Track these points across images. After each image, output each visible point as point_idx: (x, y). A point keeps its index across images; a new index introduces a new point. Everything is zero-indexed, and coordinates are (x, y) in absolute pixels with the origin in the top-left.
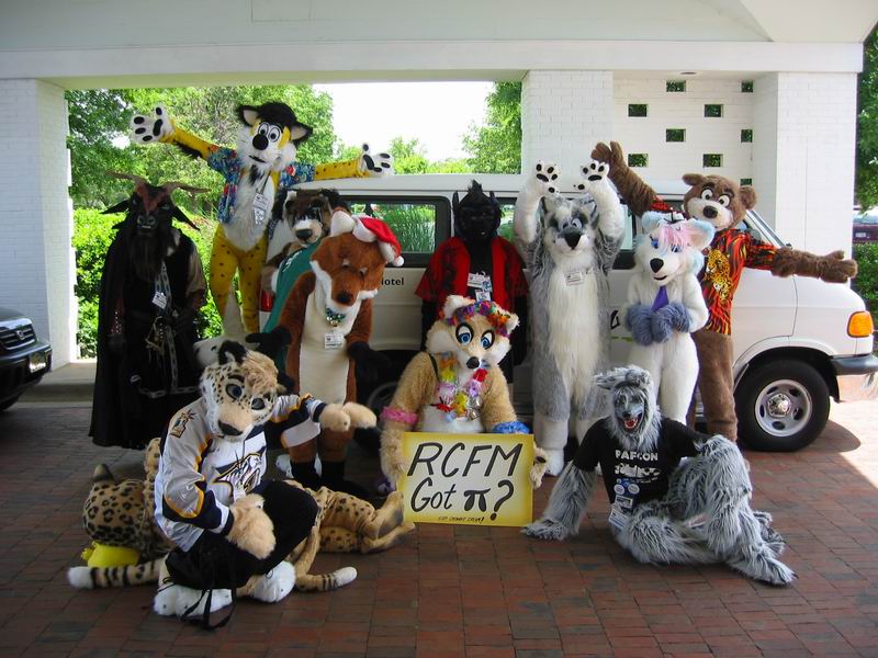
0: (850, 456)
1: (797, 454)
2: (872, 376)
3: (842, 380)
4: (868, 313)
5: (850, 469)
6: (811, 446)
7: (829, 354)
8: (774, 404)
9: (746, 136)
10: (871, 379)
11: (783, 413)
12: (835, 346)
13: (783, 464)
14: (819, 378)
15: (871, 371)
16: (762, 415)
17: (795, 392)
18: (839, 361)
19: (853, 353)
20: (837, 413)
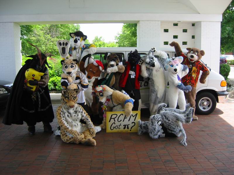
0: (221, 116)
1: (209, 115)
3: (219, 97)
4: (225, 81)
5: (221, 119)
6: (212, 113)
7: (216, 91)
8: (203, 103)
9: (193, 37)
10: (226, 97)
11: (205, 105)
12: (217, 89)
13: (206, 118)
14: (214, 97)
15: (226, 95)
16: (200, 106)
17: (208, 100)
18: (219, 93)
19: (222, 90)
20: (218, 106)
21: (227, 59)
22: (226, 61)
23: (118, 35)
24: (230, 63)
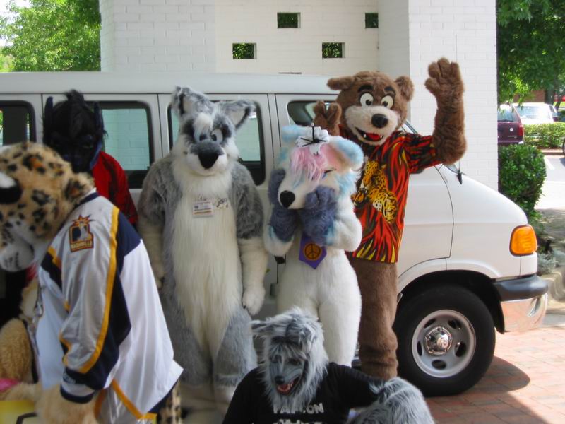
0: (520, 395)
1: (462, 397)
2: (539, 299)
3: (508, 307)
4: (530, 227)
5: (523, 411)
6: (476, 386)
7: (492, 277)
8: (433, 339)
9: (372, 21)
10: (538, 303)
11: (442, 350)
12: (497, 267)
13: (449, 410)
14: (482, 305)
15: (537, 294)
16: (420, 353)
17: (454, 324)
18: (503, 284)
19: (517, 274)
20: (506, 347)
21: (526, 122)
22: (519, 132)
23: (12, 15)
24: (536, 138)
